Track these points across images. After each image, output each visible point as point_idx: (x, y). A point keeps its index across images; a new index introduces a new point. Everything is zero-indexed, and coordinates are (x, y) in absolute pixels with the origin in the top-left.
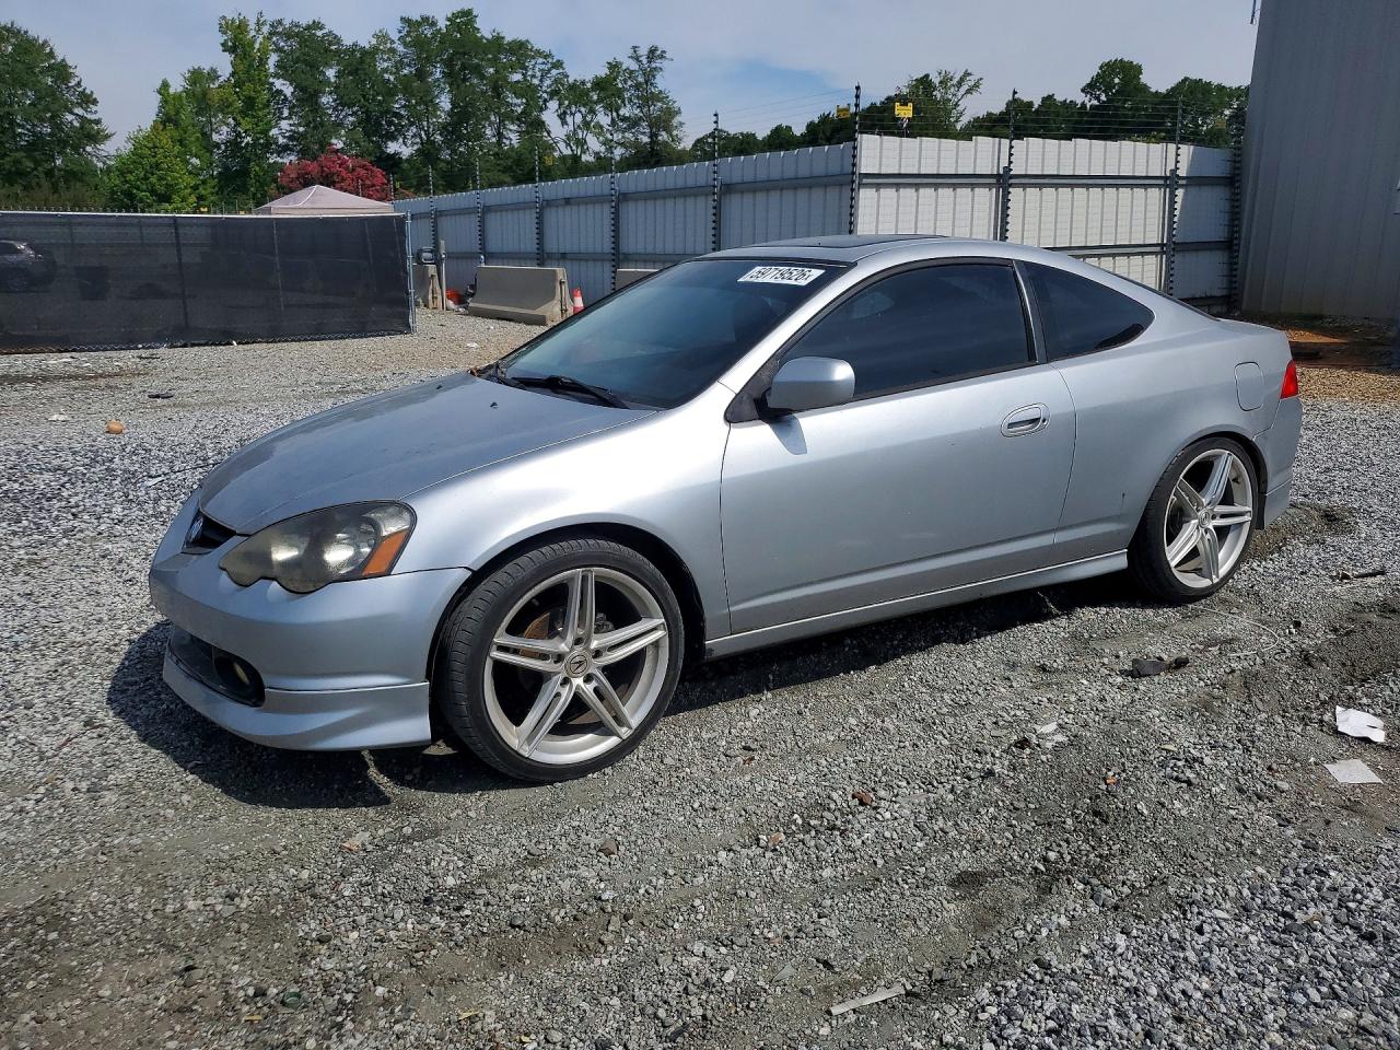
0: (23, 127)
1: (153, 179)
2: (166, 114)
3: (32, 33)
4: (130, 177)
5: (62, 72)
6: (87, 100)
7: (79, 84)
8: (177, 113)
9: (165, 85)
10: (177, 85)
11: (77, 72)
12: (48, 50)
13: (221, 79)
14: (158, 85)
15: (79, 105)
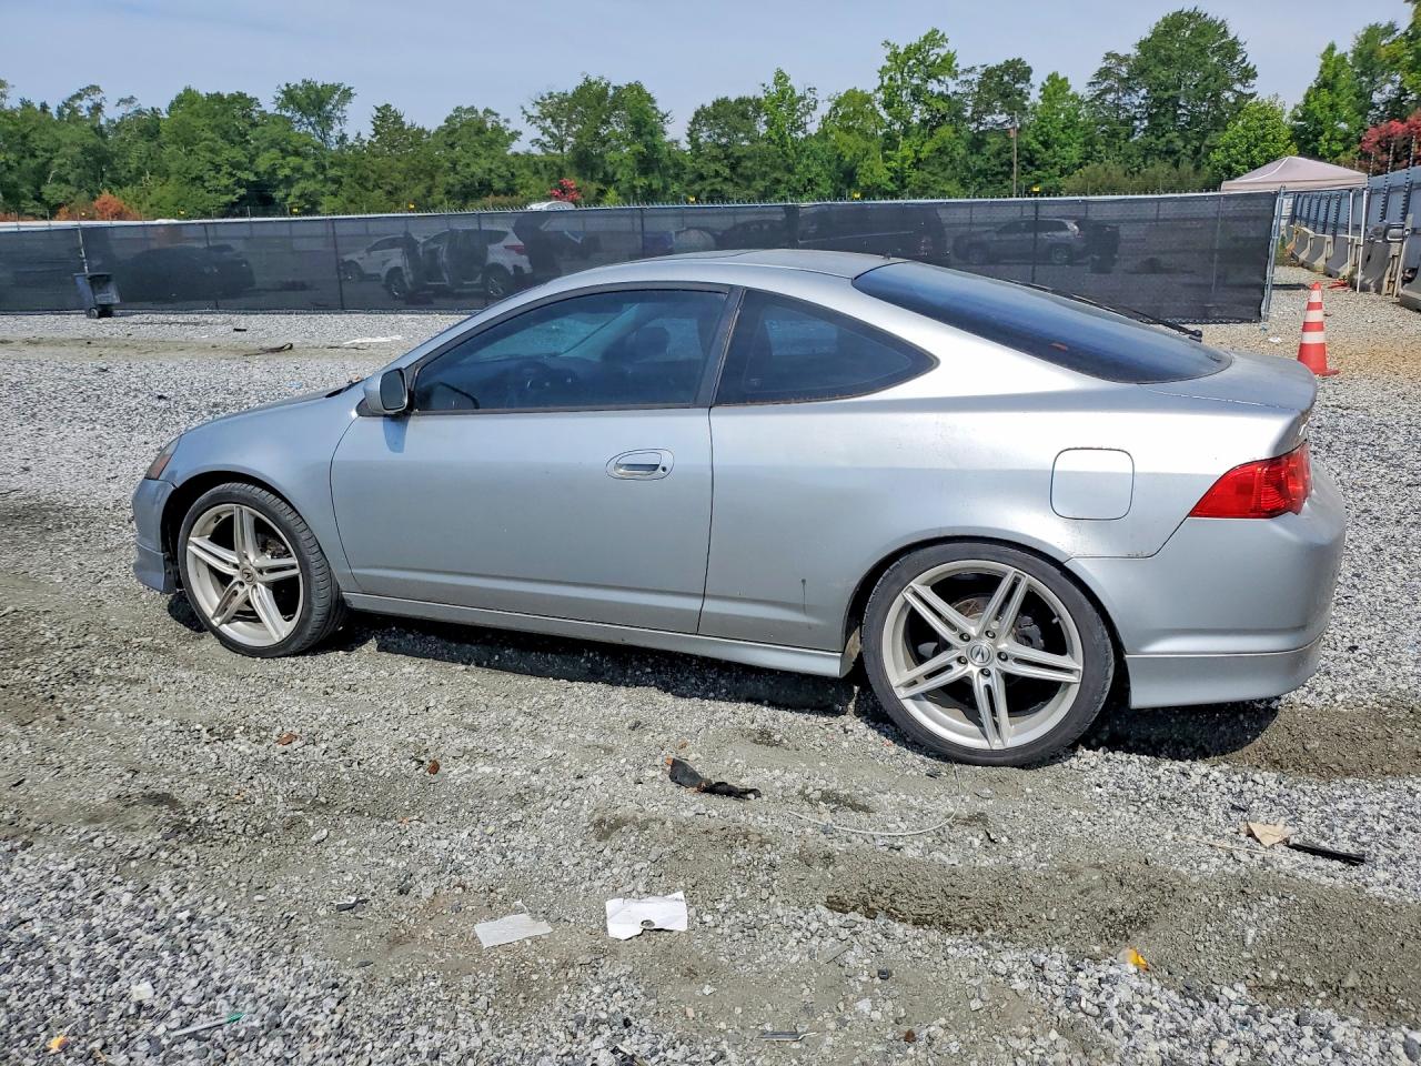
0: (1184, 107)
1: (1255, 152)
2: (1324, 79)
3: (1212, 15)
4: (1233, 151)
5: (1231, 50)
6: (1248, 74)
7: (1244, 60)
8: (1336, 75)
9: (1332, 48)
10: (1346, 46)
11: (1246, 48)
12: (1222, 30)
13: (1398, 33)
14: (1324, 48)
15: (1239, 80)
